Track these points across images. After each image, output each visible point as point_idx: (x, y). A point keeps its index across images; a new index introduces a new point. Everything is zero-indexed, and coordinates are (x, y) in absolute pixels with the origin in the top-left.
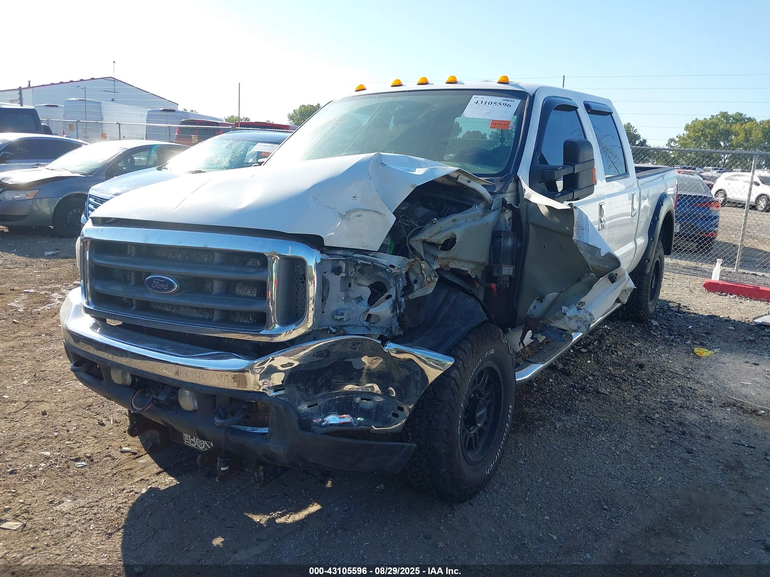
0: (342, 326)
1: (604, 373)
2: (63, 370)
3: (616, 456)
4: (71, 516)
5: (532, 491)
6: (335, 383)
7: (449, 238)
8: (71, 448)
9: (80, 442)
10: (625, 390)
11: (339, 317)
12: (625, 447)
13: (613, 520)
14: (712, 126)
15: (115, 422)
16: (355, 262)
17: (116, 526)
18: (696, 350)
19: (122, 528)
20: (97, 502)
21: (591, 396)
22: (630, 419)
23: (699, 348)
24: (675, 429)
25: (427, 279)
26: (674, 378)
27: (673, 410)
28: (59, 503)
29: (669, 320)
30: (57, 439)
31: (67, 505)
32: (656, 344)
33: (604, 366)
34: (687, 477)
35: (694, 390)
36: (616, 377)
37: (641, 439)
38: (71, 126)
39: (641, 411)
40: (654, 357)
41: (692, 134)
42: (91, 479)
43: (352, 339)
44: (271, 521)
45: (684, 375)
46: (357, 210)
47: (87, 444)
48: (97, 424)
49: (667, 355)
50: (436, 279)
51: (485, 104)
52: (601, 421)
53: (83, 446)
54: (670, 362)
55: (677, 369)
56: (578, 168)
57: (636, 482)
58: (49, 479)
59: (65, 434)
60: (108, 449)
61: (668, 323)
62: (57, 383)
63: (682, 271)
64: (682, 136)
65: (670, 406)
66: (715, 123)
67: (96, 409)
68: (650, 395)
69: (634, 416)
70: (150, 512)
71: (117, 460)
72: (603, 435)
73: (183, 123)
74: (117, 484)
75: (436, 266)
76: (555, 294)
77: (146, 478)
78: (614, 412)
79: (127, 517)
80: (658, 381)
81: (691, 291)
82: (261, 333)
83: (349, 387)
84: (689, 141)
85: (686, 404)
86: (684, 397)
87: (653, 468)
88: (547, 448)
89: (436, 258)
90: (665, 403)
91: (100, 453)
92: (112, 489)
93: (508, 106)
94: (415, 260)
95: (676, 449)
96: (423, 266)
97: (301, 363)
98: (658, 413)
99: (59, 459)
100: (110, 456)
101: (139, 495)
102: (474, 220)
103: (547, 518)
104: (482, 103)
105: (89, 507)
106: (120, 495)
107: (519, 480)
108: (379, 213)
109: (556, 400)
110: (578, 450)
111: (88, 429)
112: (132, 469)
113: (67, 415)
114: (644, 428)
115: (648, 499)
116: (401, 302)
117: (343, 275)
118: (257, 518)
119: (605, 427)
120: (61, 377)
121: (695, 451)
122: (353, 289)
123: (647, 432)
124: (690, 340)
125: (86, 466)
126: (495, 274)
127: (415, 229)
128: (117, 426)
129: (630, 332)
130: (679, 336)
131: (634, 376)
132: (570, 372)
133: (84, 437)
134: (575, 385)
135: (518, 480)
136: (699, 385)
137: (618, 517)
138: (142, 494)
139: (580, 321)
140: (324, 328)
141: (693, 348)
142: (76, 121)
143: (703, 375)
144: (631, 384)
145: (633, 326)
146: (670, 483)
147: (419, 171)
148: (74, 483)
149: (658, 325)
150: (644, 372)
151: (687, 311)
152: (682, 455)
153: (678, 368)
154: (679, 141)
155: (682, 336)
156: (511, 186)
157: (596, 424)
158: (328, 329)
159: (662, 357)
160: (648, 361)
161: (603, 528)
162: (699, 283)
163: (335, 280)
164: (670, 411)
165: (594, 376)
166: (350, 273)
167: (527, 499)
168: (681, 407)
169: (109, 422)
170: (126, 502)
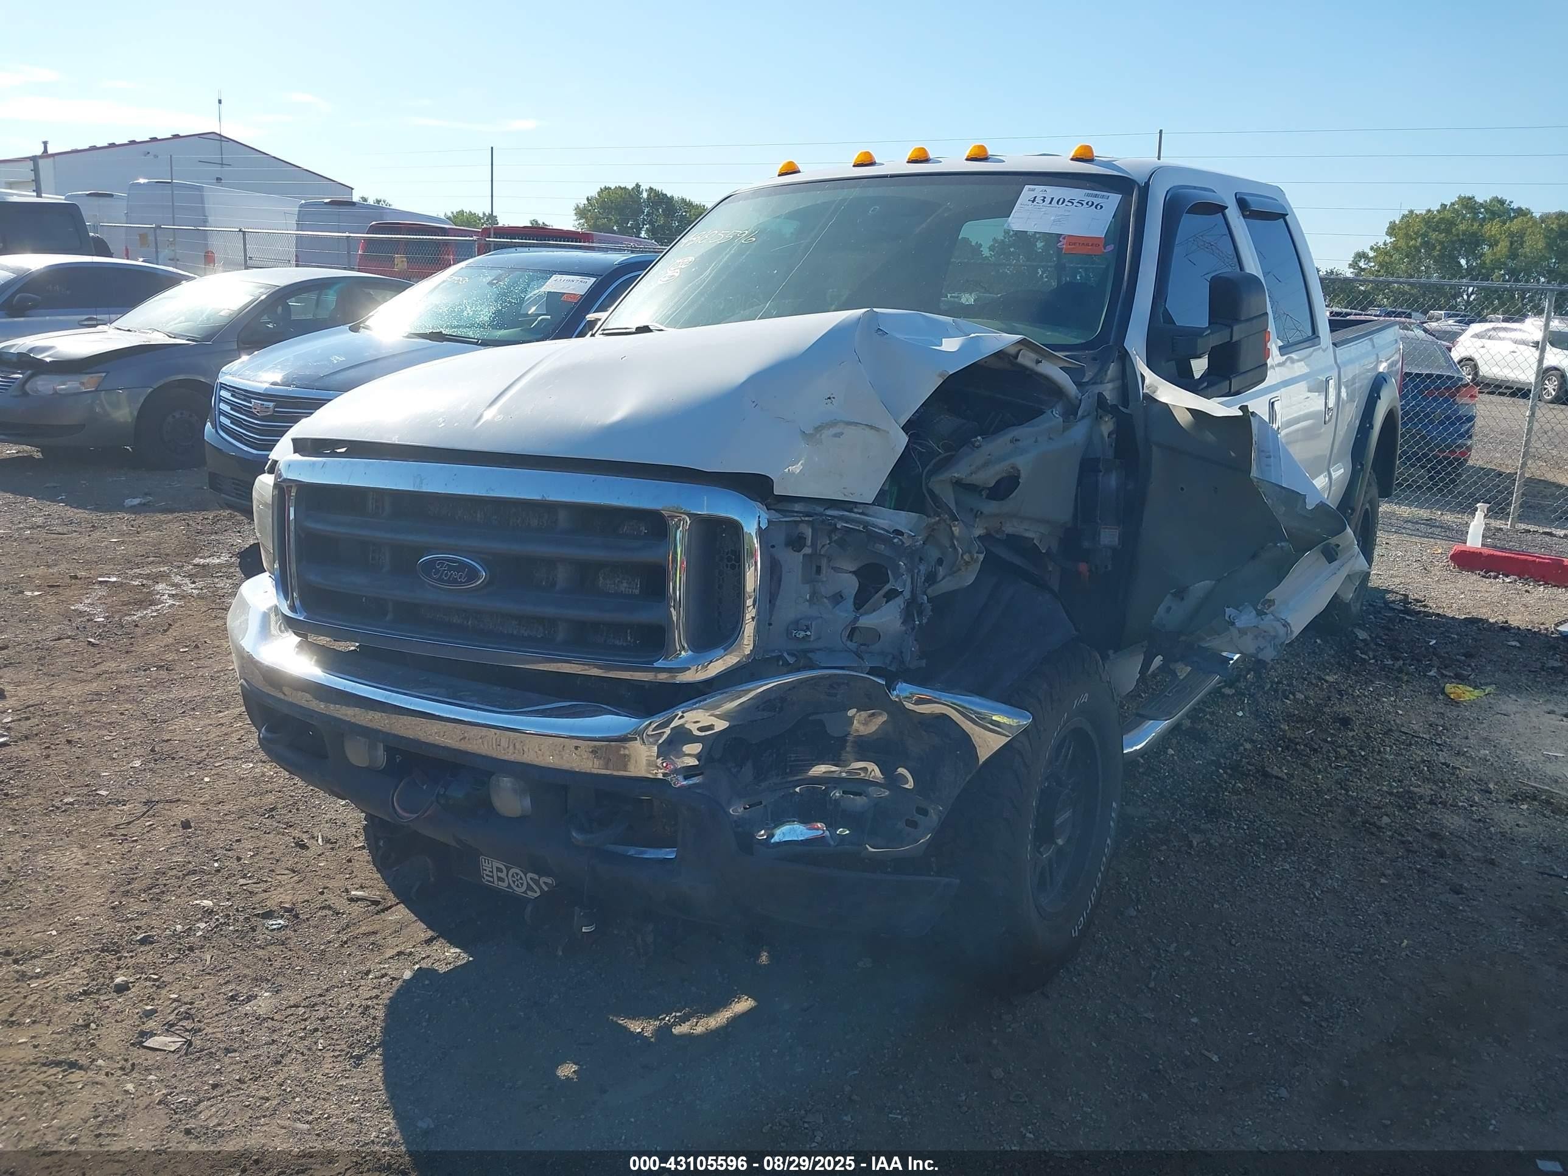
0: (805, 652)
1: (1273, 736)
2: (205, 738)
3: (1315, 900)
4: (277, 1024)
5: (1159, 969)
6: (794, 761)
7: (1004, 475)
8: (251, 893)
9: (266, 881)
10: (1317, 770)
11: (802, 634)
12: (1330, 881)
13: (1323, 1024)
14: (1443, 226)
15: (327, 841)
16: (830, 524)
17: (368, 1042)
18: (1449, 688)
19: (379, 1046)
20: (320, 995)
21: (1252, 782)
22: (1334, 827)
23: (1454, 685)
24: (1424, 846)
25: (965, 557)
26: (1411, 744)
27: (1416, 808)
28: (249, 999)
29: (1389, 629)
30: (220, 874)
31: (264, 1002)
32: (1369, 676)
33: (1272, 722)
34: (1457, 940)
35: (1454, 768)
36: (1297, 744)
37: (1360, 867)
38: (143, 236)
39: (1353, 812)
40: (1368, 704)
41: (1402, 243)
42: (302, 953)
43: (830, 676)
44: (664, 1031)
45: (1431, 738)
46: (833, 424)
47: (280, 885)
48: (293, 845)
49: (1392, 699)
50: (981, 557)
51: (1050, 203)
52: (1278, 832)
53: (272, 889)
54: (1400, 712)
55: (1416, 727)
56: (1239, 332)
57: (1360, 950)
58: (220, 952)
59: (234, 865)
60: (322, 893)
61: (1387, 635)
62: (199, 764)
63: (1404, 528)
64: (1382, 246)
65: (1409, 800)
66: (1448, 220)
67: (285, 815)
68: (1367, 778)
69: (1339, 821)
70: (427, 1016)
71: (344, 916)
72: (1284, 860)
73: (374, 229)
74: (353, 961)
75: (979, 531)
76: (1208, 583)
77: (408, 950)
78: (1300, 814)
79: (383, 1025)
80: (1380, 752)
81: (1425, 569)
82: (656, 665)
83: (819, 770)
84: (1396, 256)
85: (1441, 797)
86: (1435, 783)
87: (1388, 922)
88: (1179, 885)
89: (977, 514)
90: (1399, 796)
91: (308, 901)
92: (345, 972)
93: (1096, 207)
94: (939, 520)
95: (1429, 886)
96: (956, 530)
97: (733, 724)
98: (1387, 815)
99: (231, 914)
100: (329, 908)
101: (400, 982)
102: (1050, 438)
103: (1194, 1020)
104: (1044, 201)
105: (307, 1007)
106: (363, 982)
107: (1132, 949)
108: (877, 429)
109: (1185, 790)
110: (1238, 888)
111: (277, 856)
112: (376, 933)
113: (231, 827)
114: (1363, 845)
115: (1385, 982)
116: (922, 603)
117: (807, 550)
118: (635, 1027)
119: (1286, 842)
120: (204, 753)
121: (1466, 889)
122: (825, 579)
123: (1370, 853)
124: (1435, 670)
125: (287, 926)
126: (1086, 544)
127: (938, 458)
128: (332, 849)
129: (1314, 652)
130: (1412, 660)
131: (1332, 743)
132: (1205, 734)
133: (273, 871)
134: (1218, 760)
135: (1130, 948)
136: (1462, 759)
137: (1331, 1017)
138: (405, 981)
139: (1263, 637)
140: (774, 655)
141: (1443, 685)
142: (154, 226)
143: (1467, 738)
144: (1328, 758)
145: (1318, 641)
146: (1424, 951)
147: (950, 345)
148: (270, 961)
149: (1369, 638)
150: (1351, 734)
151: (1422, 609)
152: (1442, 898)
153: (1416, 725)
154: (1376, 257)
155: (1419, 661)
156: (1113, 369)
157: (1268, 837)
158: (780, 657)
159: (1384, 702)
160: (1356, 711)
161: (1306, 1039)
162: (1440, 551)
163: (793, 561)
164: (1411, 811)
165: (1252, 741)
166: (819, 546)
167: (1152, 985)
168: (1432, 802)
169: (315, 842)
170: (377, 997)
